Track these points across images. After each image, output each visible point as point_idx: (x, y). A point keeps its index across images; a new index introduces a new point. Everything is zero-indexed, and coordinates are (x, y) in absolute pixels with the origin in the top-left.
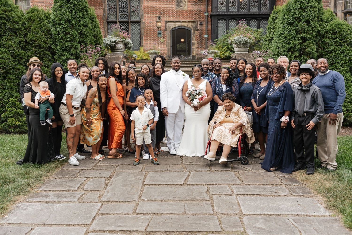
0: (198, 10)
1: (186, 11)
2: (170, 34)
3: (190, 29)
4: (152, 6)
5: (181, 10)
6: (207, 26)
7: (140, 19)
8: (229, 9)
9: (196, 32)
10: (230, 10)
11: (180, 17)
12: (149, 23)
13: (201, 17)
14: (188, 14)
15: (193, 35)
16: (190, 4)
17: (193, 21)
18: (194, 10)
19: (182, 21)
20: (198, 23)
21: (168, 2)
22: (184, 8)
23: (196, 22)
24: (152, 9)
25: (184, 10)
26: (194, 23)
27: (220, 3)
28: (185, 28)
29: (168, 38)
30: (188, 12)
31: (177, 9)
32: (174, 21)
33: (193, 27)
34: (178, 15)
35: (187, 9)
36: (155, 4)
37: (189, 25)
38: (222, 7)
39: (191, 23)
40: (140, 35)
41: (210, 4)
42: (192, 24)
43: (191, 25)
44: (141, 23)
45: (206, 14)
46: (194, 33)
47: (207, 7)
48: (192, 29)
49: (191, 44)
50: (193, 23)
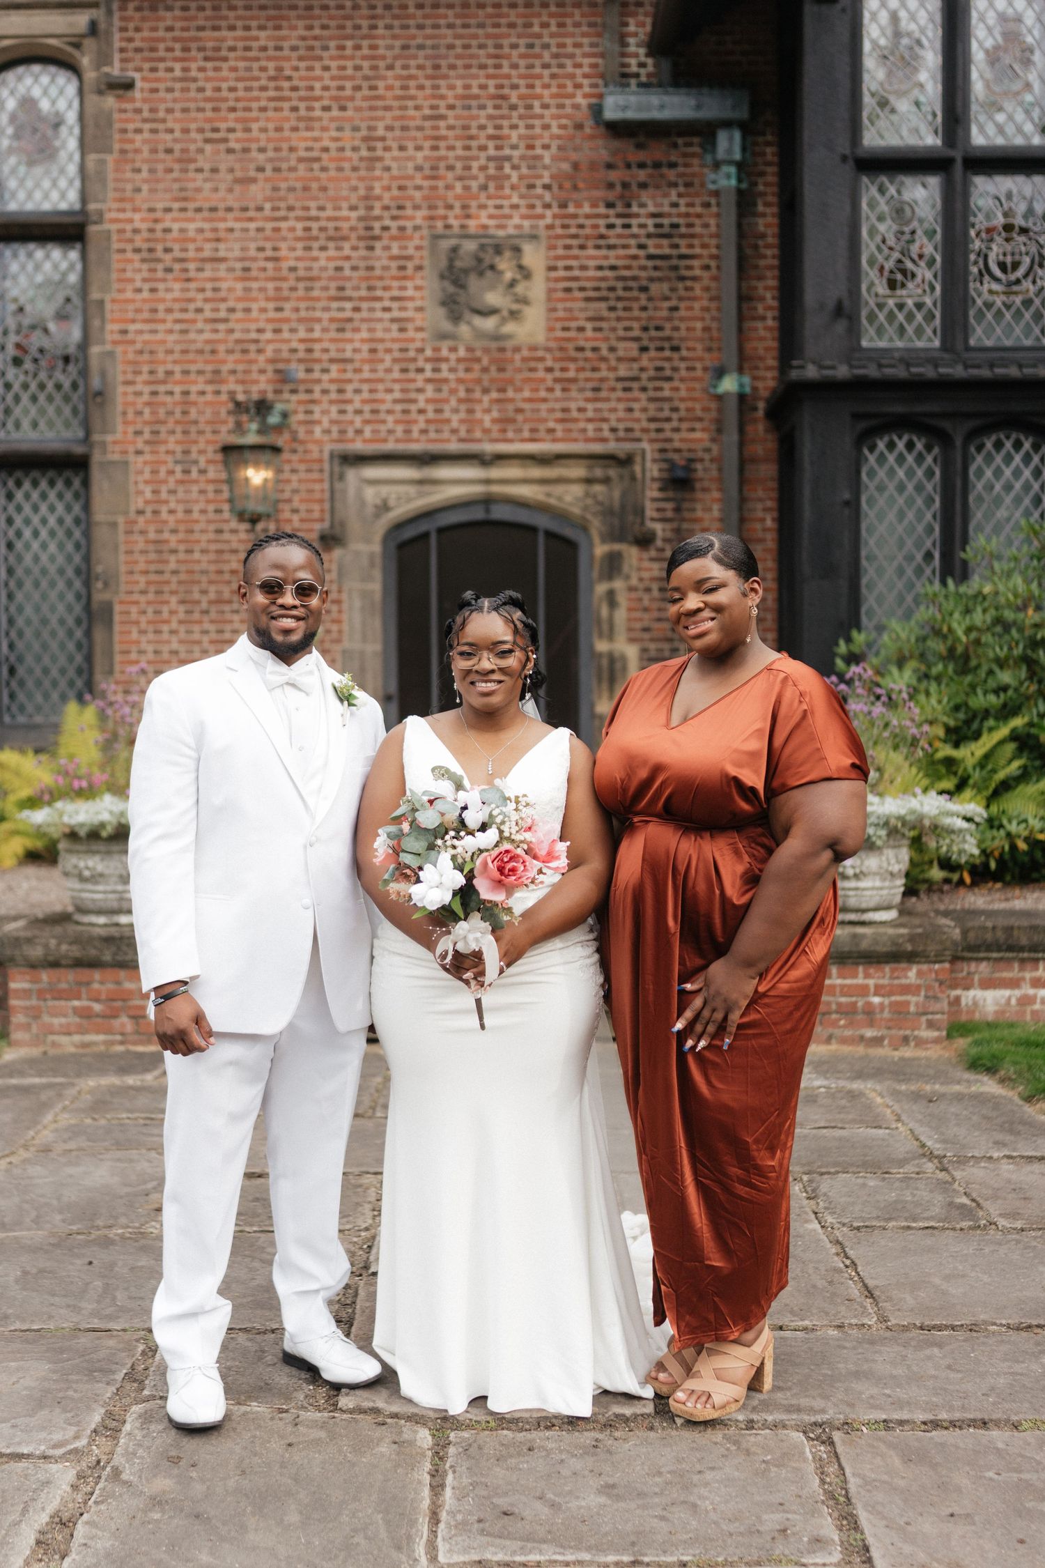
0: (644, 349)
1: (532, 361)
2: (377, 574)
3: (568, 532)
4: (199, 310)
5: (486, 350)
6: (743, 500)
7: (88, 433)
8: (966, 330)
9: (632, 554)
10: (979, 336)
11: (470, 411)
12: (171, 472)
13: (675, 410)
14: (550, 390)
15: (601, 588)
16: (568, 290)
17: (597, 448)
18: (612, 349)
19: (489, 448)
20: (653, 470)
21: (354, 268)
22: (509, 328)
23: (624, 461)
24: (200, 338)
25: (517, 349)
26: (612, 473)
27: (873, 274)
28: (523, 517)
29: (357, 618)
30: (550, 370)
31: (443, 336)
32: (415, 447)
33: (607, 512)
34: (453, 391)
35: (540, 338)
36: (232, 285)
37: (559, 489)
38: (901, 306)
39: (578, 471)
40: (87, 584)
41: (767, 291)
42: (589, 481)
43: (577, 490)
44: (96, 474)
45: (729, 384)
46: (613, 565)
47: (741, 318)
48: (596, 525)
49: (586, 675)
50: (598, 472)
